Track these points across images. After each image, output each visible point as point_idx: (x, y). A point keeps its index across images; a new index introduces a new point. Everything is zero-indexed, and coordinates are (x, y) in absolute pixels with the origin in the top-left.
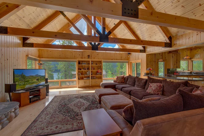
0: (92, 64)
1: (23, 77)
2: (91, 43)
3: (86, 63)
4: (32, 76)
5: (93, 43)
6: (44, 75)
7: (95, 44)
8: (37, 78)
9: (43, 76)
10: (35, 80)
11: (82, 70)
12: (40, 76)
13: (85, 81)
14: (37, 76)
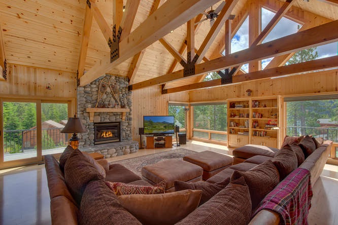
0: (254, 106)
1: (151, 123)
2: (220, 73)
3: (241, 105)
4: (159, 123)
5: (223, 71)
6: (173, 122)
7: (227, 70)
8: (165, 125)
9: (171, 124)
10: (162, 127)
11: (237, 118)
12: (167, 123)
13: (239, 137)
14: (164, 123)
